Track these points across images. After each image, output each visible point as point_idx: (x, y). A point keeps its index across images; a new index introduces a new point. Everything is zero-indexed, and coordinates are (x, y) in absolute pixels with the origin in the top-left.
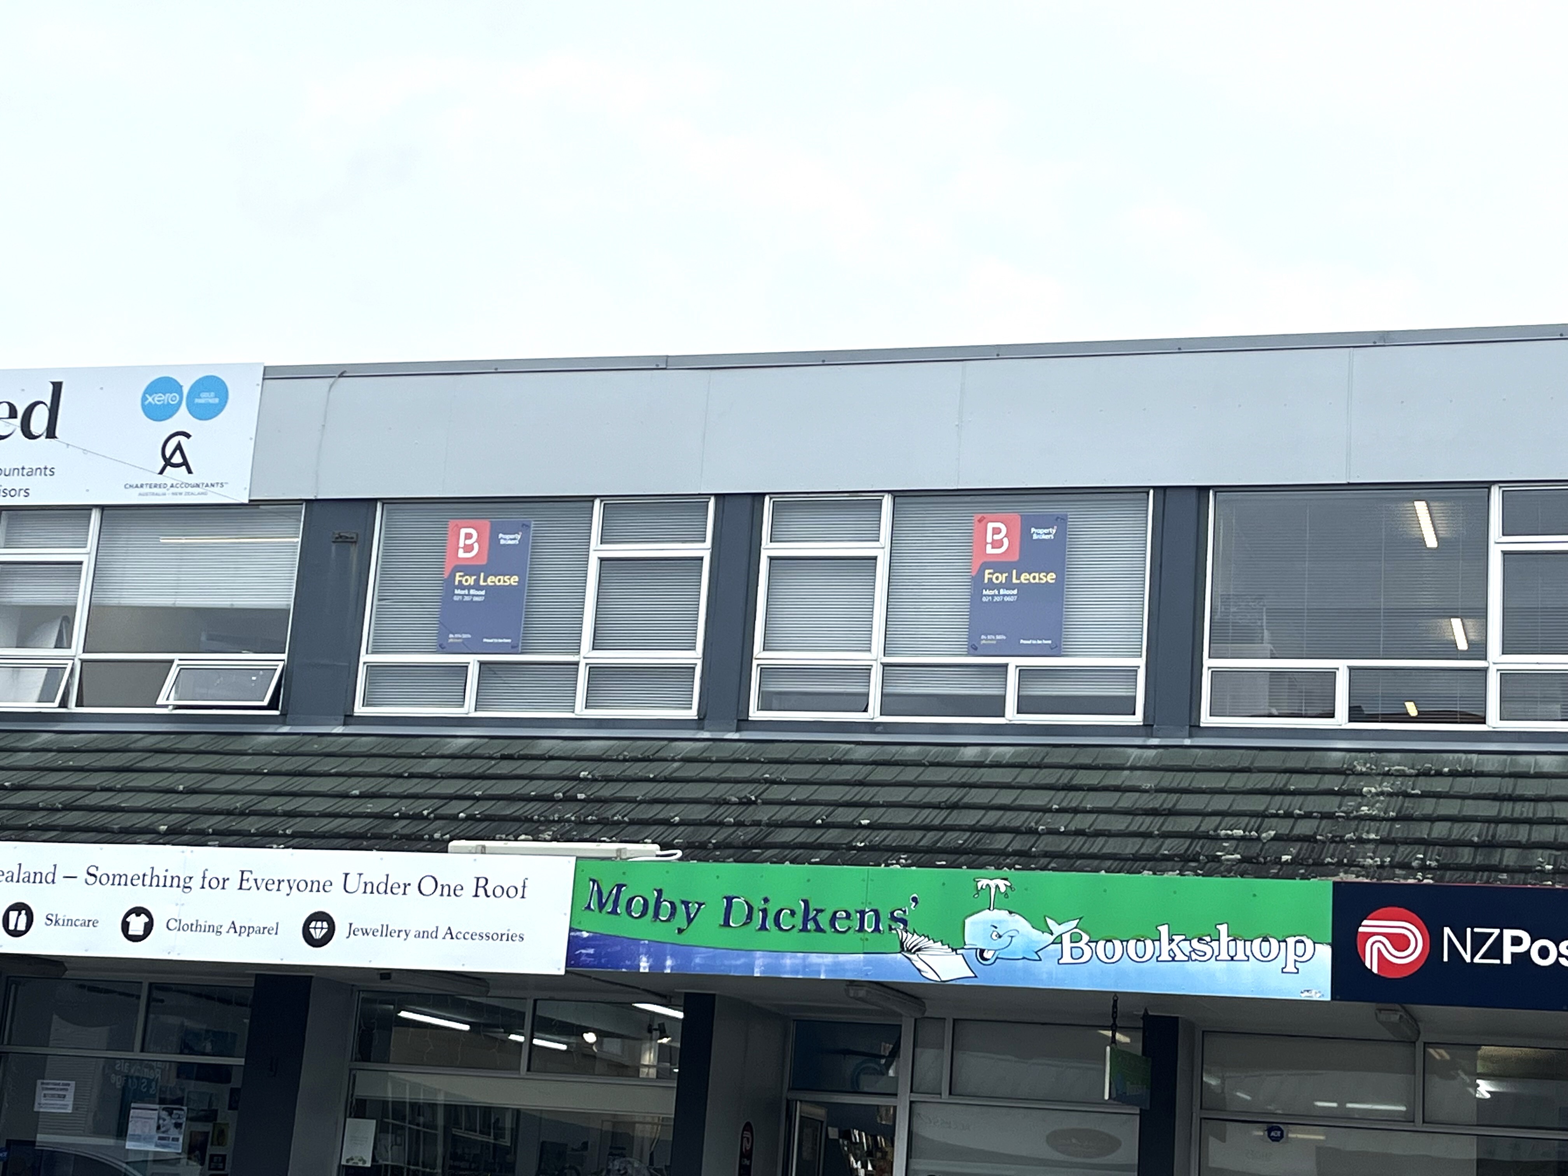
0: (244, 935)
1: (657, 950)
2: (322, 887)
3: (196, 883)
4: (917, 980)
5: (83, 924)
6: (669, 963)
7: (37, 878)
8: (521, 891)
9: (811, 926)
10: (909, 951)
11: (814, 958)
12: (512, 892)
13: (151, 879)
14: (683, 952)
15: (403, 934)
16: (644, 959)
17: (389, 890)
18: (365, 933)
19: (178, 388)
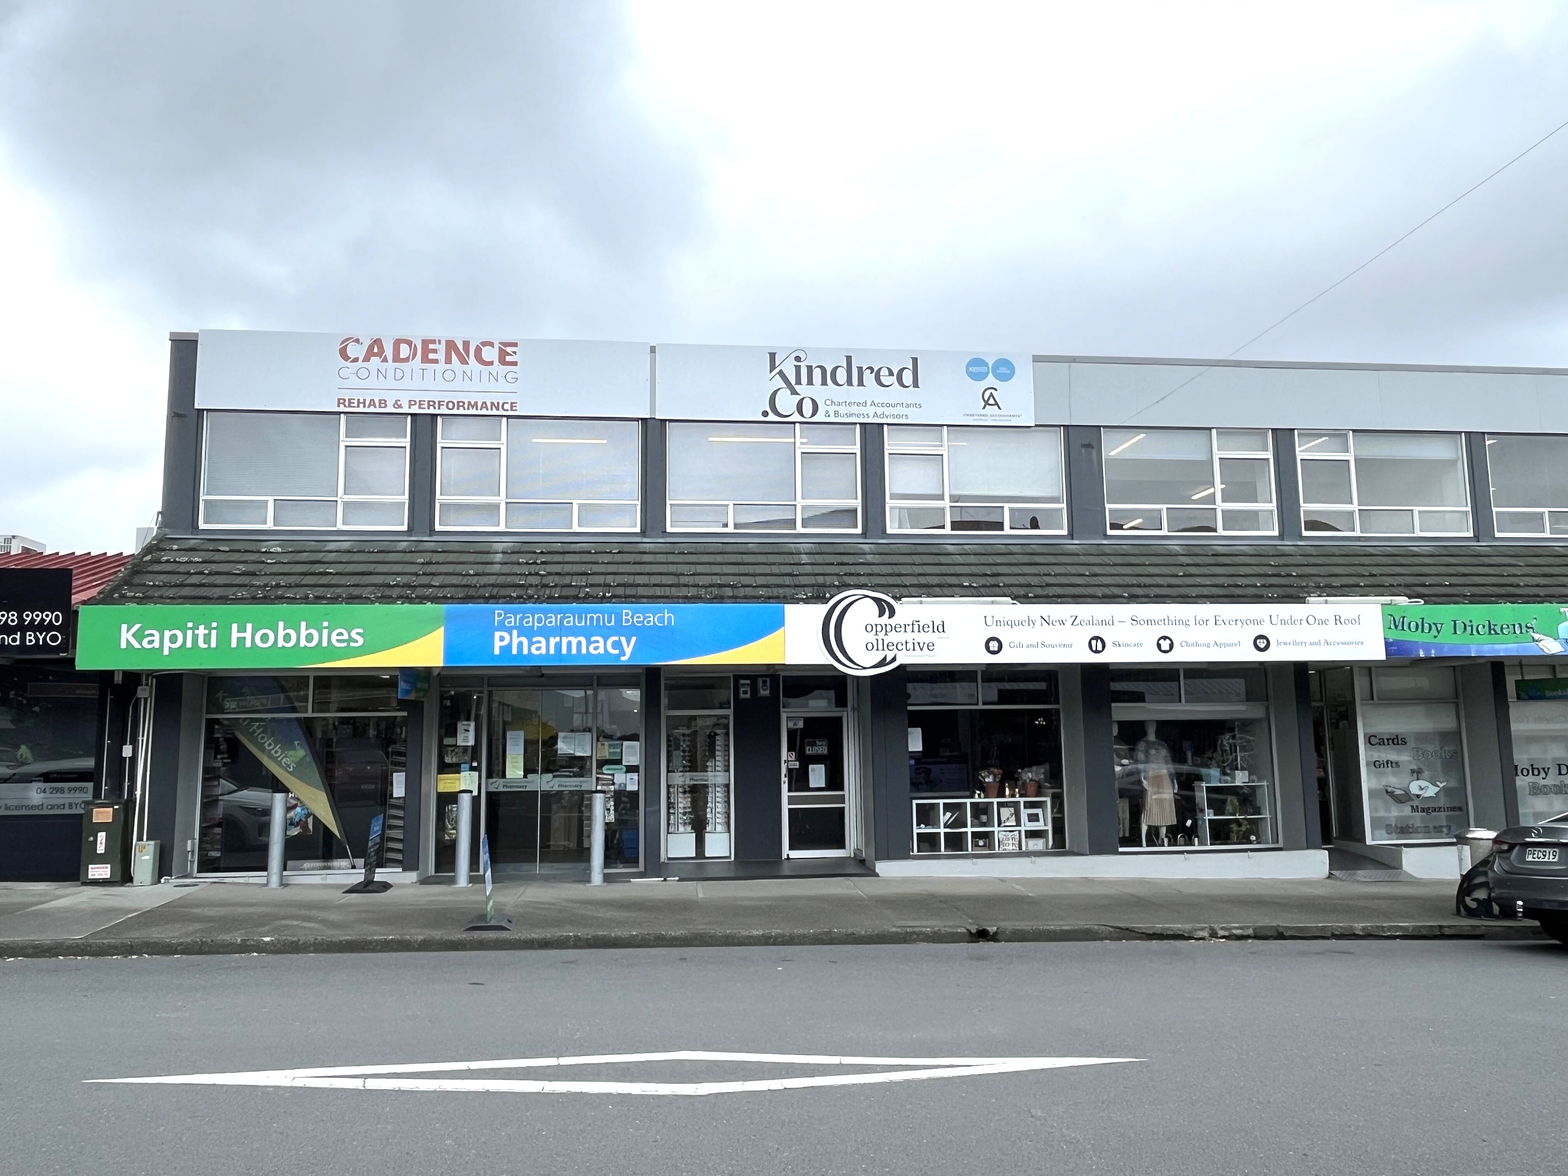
0: (1223, 647)
1: (1427, 646)
2: (1260, 622)
3: (1192, 622)
4: (1542, 654)
5: (1135, 645)
6: (1433, 652)
7: (1104, 623)
8: (1357, 621)
9: (1493, 632)
10: (1537, 641)
11: (1497, 647)
12: (1354, 622)
13: (1167, 621)
14: (1437, 646)
15: (1303, 644)
16: (1421, 650)
17: (1293, 622)
18: (1285, 644)
19: (986, 365)
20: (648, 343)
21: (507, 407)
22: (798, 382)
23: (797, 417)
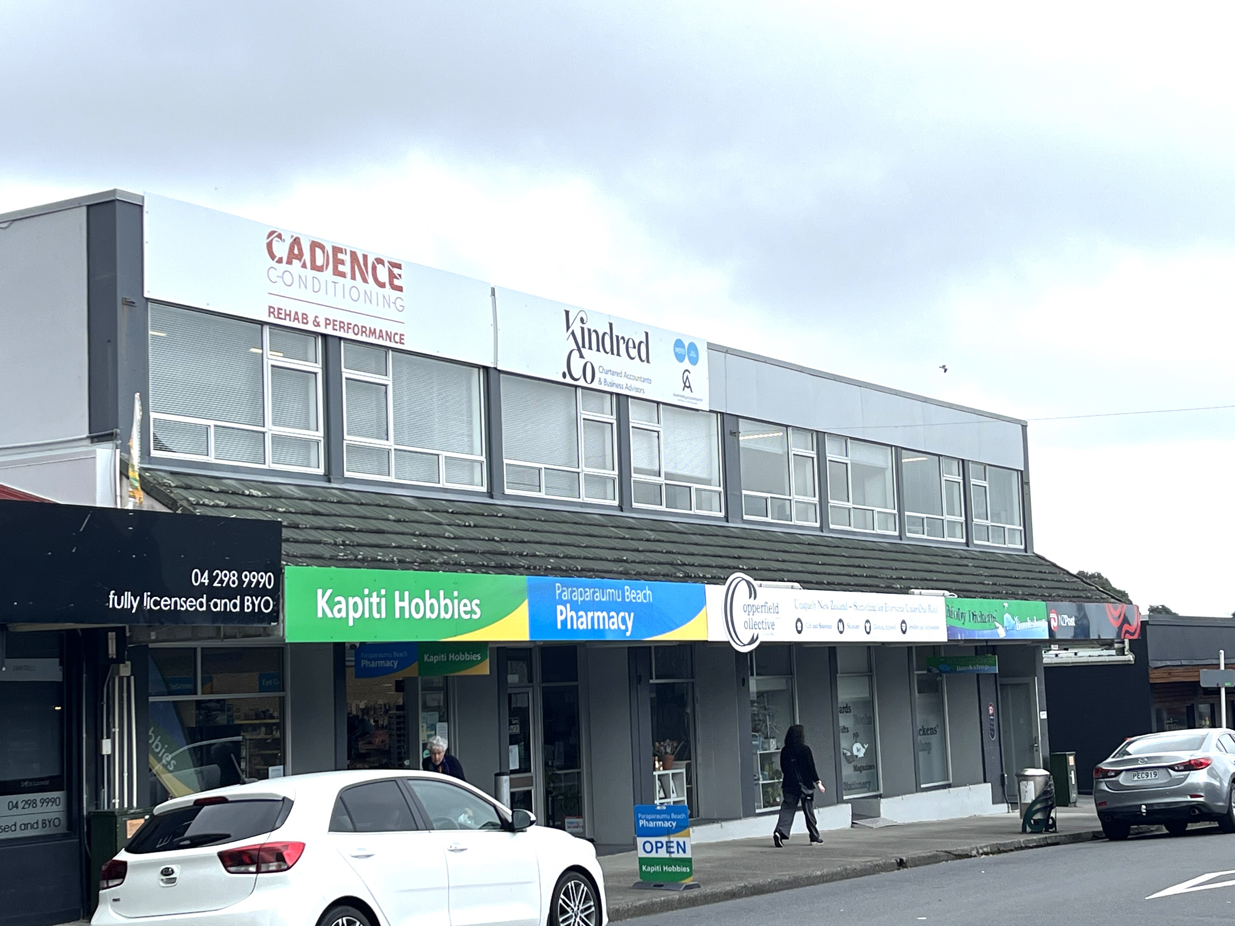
14: (965, 631)
16: (959, 634)
19: (685, 347)
20: (490, 284)
21: (397, 338)
22: (584, 347)
23: (581, 383)
